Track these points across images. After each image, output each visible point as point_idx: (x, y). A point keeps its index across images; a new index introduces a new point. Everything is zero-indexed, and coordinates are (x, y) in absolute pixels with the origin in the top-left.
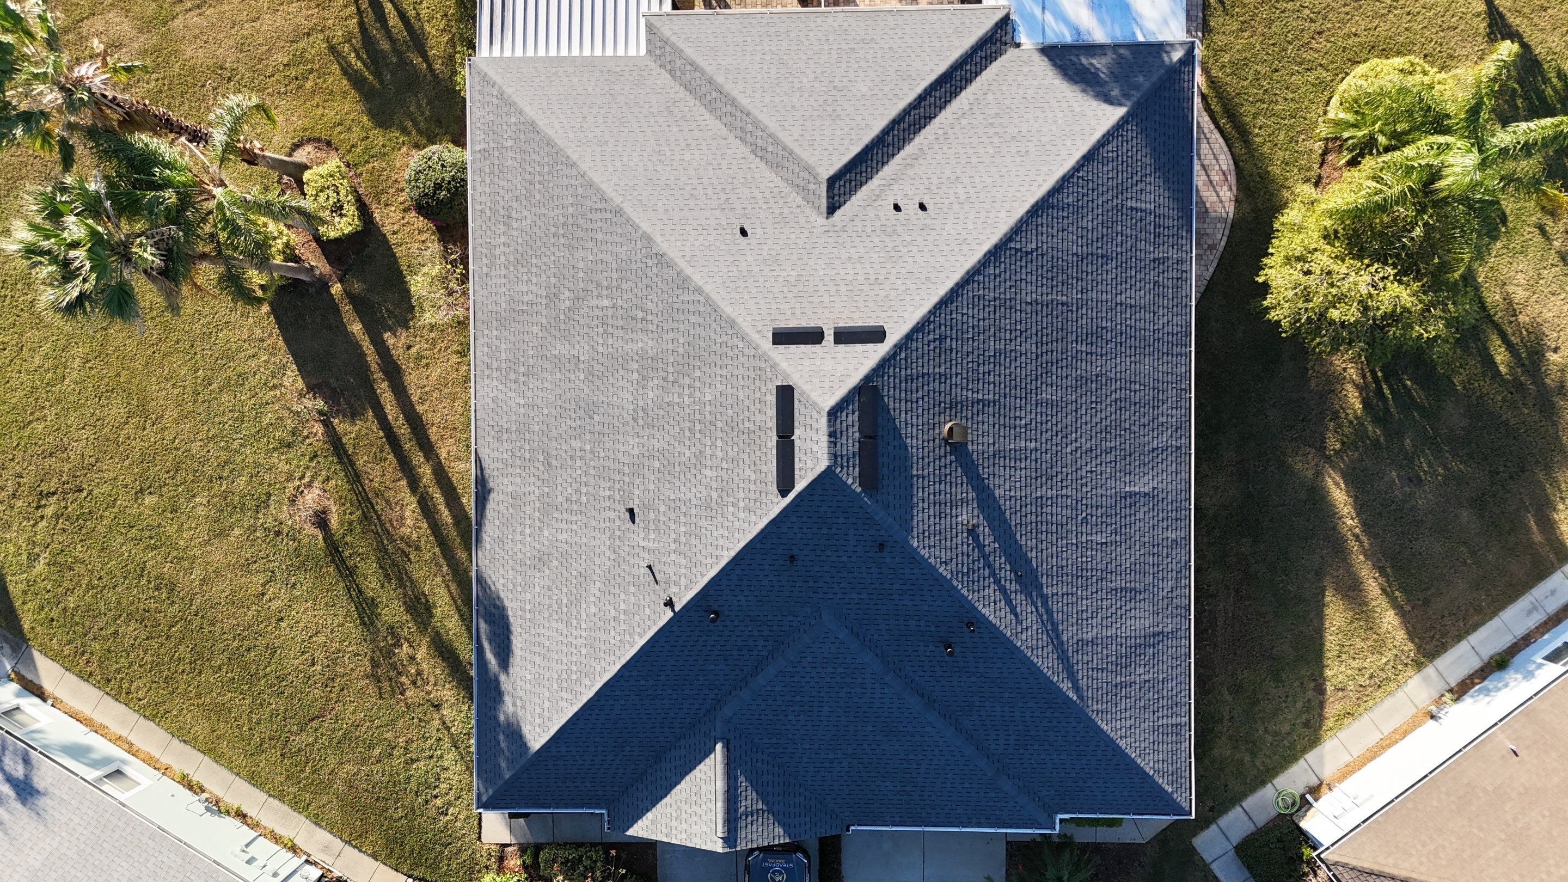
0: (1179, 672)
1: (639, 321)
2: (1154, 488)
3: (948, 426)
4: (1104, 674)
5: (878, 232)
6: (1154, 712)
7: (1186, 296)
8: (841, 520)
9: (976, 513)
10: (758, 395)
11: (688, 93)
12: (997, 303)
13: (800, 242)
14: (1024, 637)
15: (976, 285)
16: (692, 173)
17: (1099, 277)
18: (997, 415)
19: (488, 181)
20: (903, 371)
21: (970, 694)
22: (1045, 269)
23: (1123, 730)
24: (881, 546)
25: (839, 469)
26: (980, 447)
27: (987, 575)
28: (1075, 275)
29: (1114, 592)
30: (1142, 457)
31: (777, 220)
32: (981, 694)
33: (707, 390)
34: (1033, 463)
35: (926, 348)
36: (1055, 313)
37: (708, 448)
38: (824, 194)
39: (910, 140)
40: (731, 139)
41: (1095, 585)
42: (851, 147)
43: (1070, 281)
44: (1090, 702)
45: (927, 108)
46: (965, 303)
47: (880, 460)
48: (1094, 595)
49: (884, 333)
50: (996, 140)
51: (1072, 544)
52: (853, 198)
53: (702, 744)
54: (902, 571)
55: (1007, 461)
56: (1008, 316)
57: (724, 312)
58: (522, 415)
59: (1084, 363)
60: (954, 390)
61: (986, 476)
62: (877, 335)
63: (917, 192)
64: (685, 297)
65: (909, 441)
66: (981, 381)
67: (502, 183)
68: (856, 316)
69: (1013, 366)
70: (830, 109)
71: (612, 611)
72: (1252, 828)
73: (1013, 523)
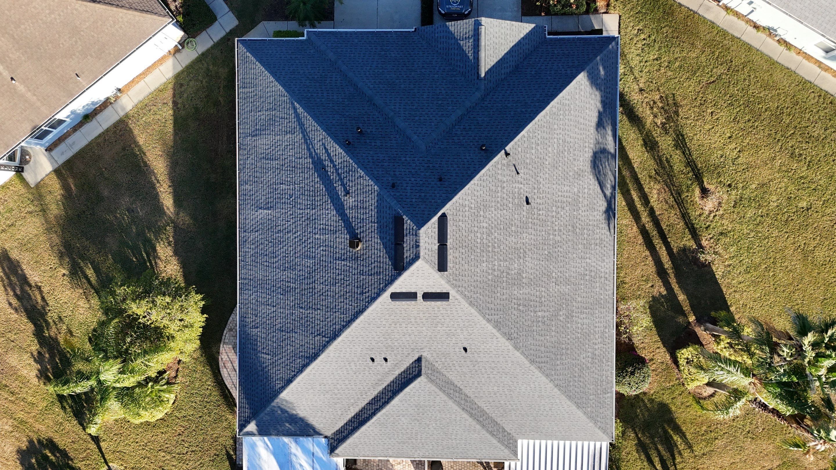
0: (244, 116)
1: (522, 304)
2: (257, 211)
3: (359, 248)
4: (281, 116)
5: (395, 348)
6: (256, 95)
7: (241, 308)
8: (414, 200)
9: (345, 202)
10: (457, 266)
11: (495, 420)
12: (334, 310)
13: (435, 343)
14: (321, 136)
15: (345, 320)
16: (493, 380)
17: (284, 321)
18: (335, 252)
19: (604, 377)
20: (381, 278)
21: (349, 105)
22: (311, 326)
23: (271, 86)
24: (393, 186)
25: (414, 228)
26: (343, 236)
27: (340, 170)
28: (296, 322)
29: (276, 158)
30: (263, 228)
31: (448, 355)
32: (344, 105)
33: (485, 269)
34: (316, 227)
35: (370, 289)
36: (306, 304)
37: (485, 238)
38: (423, 368)
39: (379, 393)
40: (472, 396)
41: (286, 162)
42: (409, 391)
43: (298, 319)
44: (288, 101)
45: (371, 409)
46: (350, 311)
47: (393, 232)
48: (286, 157)
49: (391, 298)
50: (336, 391)
51: (297, 184)
52: (408, 365)
53: (492, 76)
54: (383, 172)
55: (329, 229)
56: (329, 303)
57: (476, 310)
58: (588, 253)
59: (291, 277)
60: (356, 266)
61: (340, 221)
62: (395, 296)
63: (376, 367)
64: (496, 317)
65: (379, 241)
66: (342, 270)
67: (596, 376)
68: (406, 306)
69: (327, 277)
70: (421, 410)
71: (539, 149)
72: (208, 30)
73: (327, 196)
